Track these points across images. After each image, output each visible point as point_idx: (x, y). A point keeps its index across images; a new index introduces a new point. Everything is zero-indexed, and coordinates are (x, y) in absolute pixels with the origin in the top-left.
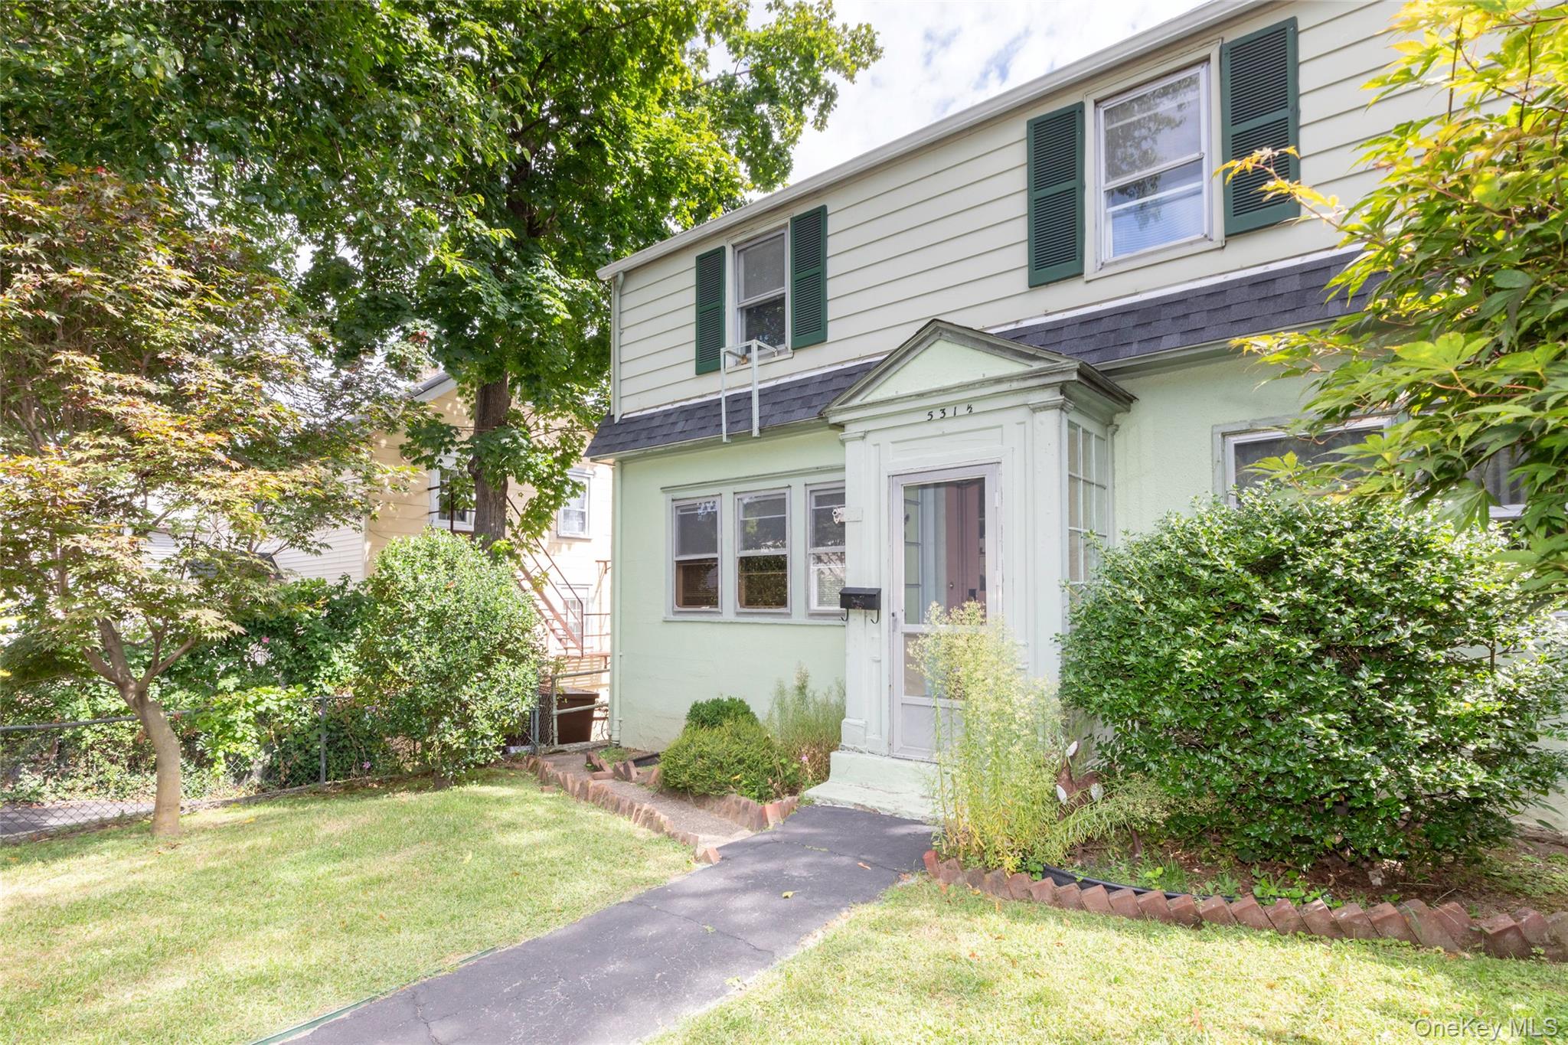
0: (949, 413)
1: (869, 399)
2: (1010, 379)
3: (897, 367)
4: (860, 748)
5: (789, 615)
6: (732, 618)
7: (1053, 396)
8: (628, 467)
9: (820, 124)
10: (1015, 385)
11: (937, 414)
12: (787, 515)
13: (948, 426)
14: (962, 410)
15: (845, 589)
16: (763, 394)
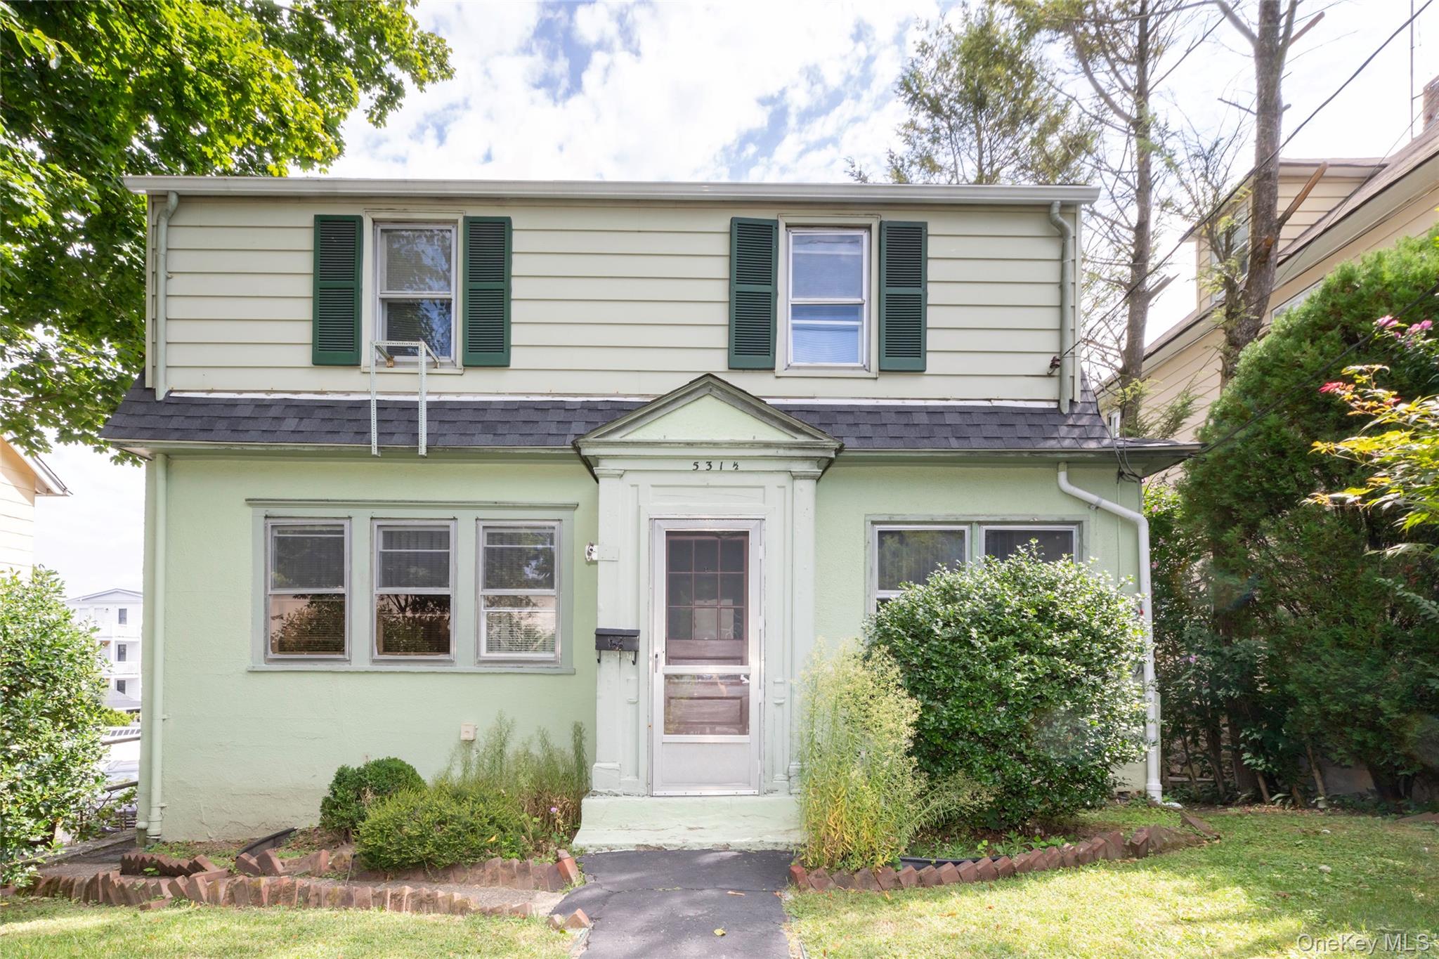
0: (716, 466)
1: (629, 438)
2: (778, 445)
3: (663, 412)
4: (616, 791)
5: (451, 662)
6: (368, 666)
7: (813, 469)
8: (178, 463)
9: (377, 118)
10: (782, 452)
11: (703, 466)
12: (452, 551)
13: (713, 479)
14: (728, 466)
15: (597, 630)
16: (432, 407)
